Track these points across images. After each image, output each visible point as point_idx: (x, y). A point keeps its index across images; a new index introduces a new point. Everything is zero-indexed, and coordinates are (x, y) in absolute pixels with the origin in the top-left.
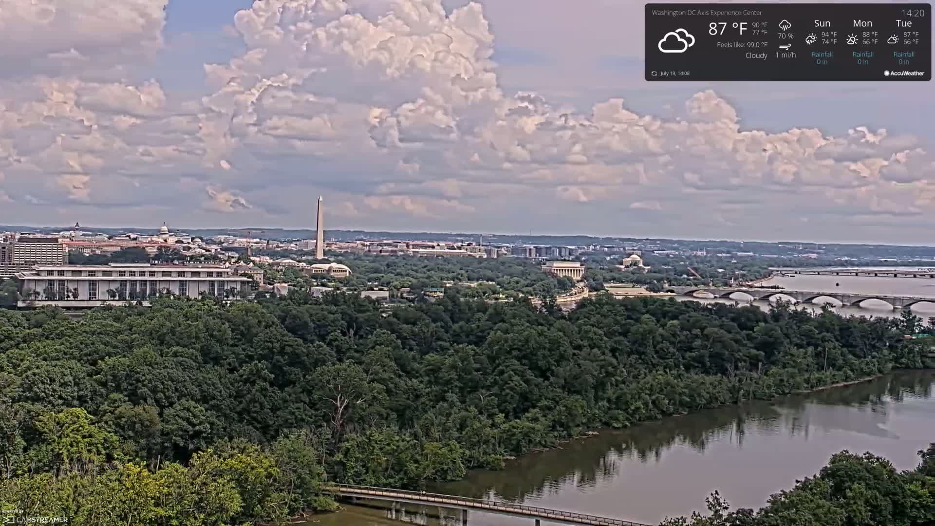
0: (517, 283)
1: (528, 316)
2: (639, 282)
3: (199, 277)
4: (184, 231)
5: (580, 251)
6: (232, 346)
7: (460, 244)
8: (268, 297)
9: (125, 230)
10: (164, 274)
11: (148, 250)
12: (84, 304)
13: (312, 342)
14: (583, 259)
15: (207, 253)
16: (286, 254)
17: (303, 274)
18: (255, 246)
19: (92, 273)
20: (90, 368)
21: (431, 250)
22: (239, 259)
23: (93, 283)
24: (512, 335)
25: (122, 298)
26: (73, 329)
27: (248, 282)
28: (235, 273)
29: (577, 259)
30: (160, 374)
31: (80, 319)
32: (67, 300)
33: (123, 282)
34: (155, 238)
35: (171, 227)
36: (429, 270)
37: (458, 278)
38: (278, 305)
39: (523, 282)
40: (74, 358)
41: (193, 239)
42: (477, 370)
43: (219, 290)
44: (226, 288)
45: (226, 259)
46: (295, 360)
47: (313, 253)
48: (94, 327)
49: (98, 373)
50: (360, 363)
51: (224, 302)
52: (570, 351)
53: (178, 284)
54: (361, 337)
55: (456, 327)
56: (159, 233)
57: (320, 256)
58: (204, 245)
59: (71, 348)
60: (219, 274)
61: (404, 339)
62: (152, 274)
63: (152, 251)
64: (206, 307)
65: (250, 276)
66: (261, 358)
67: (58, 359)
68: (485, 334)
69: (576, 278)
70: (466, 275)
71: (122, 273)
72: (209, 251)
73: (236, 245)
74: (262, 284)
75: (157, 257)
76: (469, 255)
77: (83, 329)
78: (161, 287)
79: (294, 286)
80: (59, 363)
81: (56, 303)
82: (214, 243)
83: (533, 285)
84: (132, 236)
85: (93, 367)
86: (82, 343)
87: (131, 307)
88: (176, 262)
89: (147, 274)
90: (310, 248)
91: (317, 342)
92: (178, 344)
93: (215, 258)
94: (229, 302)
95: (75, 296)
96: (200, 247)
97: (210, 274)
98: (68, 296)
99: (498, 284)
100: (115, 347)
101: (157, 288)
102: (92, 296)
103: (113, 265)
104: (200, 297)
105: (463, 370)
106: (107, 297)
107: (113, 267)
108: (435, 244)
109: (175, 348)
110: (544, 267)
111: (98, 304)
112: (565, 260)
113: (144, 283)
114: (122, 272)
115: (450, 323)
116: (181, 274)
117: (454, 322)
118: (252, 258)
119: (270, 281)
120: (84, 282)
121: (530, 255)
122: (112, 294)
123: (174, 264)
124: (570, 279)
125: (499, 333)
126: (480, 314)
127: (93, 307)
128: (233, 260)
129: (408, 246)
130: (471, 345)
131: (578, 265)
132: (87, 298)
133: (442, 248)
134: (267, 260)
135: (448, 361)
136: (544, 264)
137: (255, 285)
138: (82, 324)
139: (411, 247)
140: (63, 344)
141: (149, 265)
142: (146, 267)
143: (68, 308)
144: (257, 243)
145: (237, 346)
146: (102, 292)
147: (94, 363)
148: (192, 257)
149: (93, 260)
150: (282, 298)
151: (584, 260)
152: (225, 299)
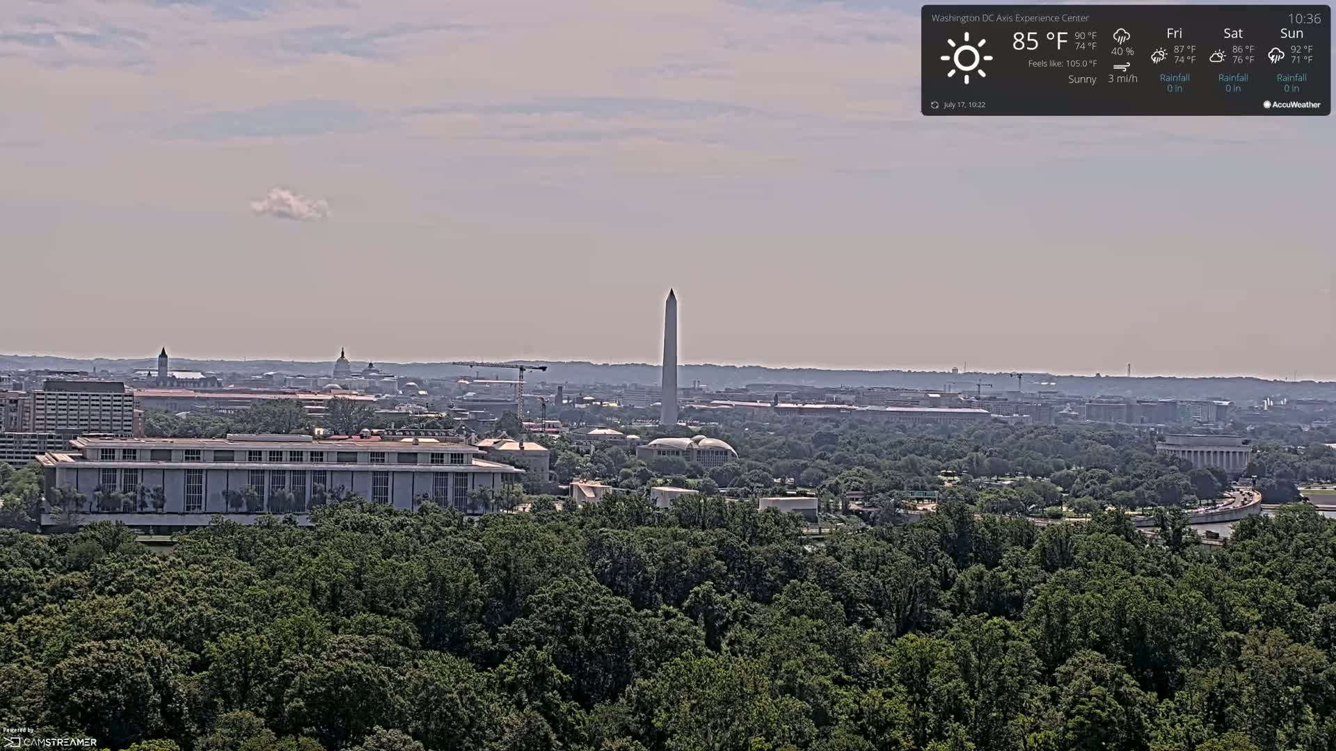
0: (1103, 479)
1: (1125, 554)
3: (415, 462)
8: (559, 507)
10: (342, 456)
12: (177, 521)
14: (1248, 429)
16: (597, 416)
17: (635, 458)
19: (192, 454)
20: (187, 656)
23: (194, 475)
25: (254, 509)
26: (153, 573)
30: (330, 669)
31: (166, 551)
32: (139, 513)
33: (257, 475)
37: (969, 470)
38: (581, 526)
39: (1115, 479)
40: (155, 634)
43: (456, 492)
44: (470, 490)
48: (199, 571)
49: (203, 667)
50: (756, 652)
51: (466, 518)
53: (370, 477)
55: (964, 576)
59: (148, 614)
60: (457, 458)
61: (850, 603)
62: (317, 456)
64: (429, 527)
67: (123, 635)
68: (1030, 592)
69: (1233, 470)
70: (987, 462)
71: (255, 455)
74: (546, 480)
76: (996, 420)
77: (174, 572)
78: (337, 485)
79: (615, 484)
81: (120, 518)
83: (1137, 485)
85: (193, 654)
86: (169, 602)
87: (272, 527)
89: (306, 457)
91: (664, 606)
94: (476, 519)
95: (159, 503)
97: (437, 458)
98: (144, 505)
99: (1059, 484)
100: (240, 612)
101: (328, 487)
103: (235, 436)
104: (416, 510)
106: (222, 505)
109: (361, 616)
110: (1160, 446)
111: (206, 520)
113: (299, 476)
114: (255, 452)
116: (378, 456)
120: (179, 472)
122: (234, 499)
123: (362, 437)
124: (1219, 473)
127: (195, 527)
130: (998, 615)
132: (182, 509)
136: (1161, 439)
138: (173, 562)
140: (131, 604)
141: (309, 439)
143: (146, 529)
146: (213, 496)
147: (195, 645)
150: (588, 510)
151: (1252, 432)
152: (470, 511)
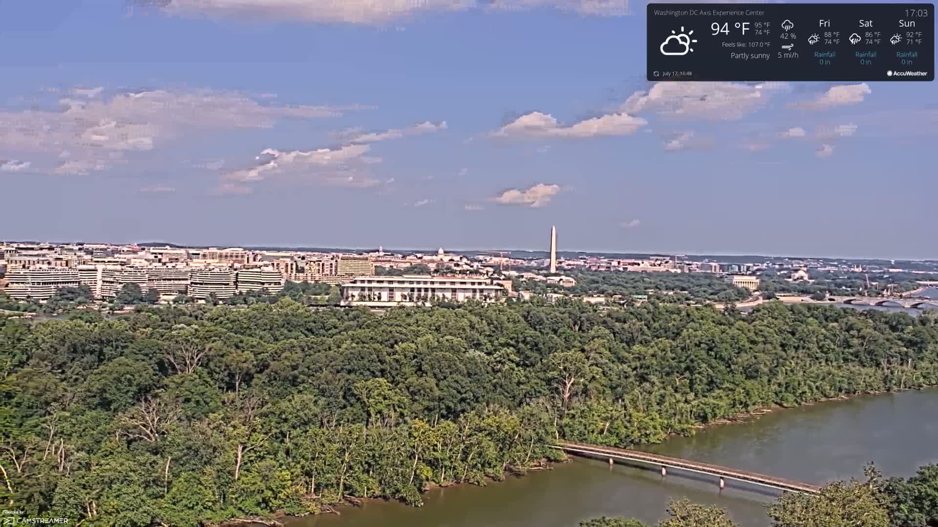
0: (705, 292)
1: (713, 317)
2: (804, 292)
3: (466, 285)
4: (454, 252)
5: (755, 268)
6: (490, 336)
7: (659, 262)
8: (515, 301)
9: (413, 252)
10: (441, 283)
11: (430, 265)
12: (386, 304)
13: (547, 334)
14: (758, 273)
15: (471, 269)
16: (528, 269)
17: (540, 284)
18: (505, 264)
19: (391, 282)
20: (390, 350)
21: (636, 266)
22: (494, 272)
23: (391, 290)
24: (700, 332)
25: (411, 300)
26: (377, 322)
27: (500, 290)
28: (492, 283)
29: (753, 274)
31: (382, 315)
32: (374, 301)
33: (412, 290)
34: (434, 257)
35: (447, 250)
36: (636, 282)
37: (658, 288)
38: (522, 307)
39: (709, 291)
40: (378, 342)
41: (461, 258)
42: (673, 359)
43: (480, 295)
44: (484, 294)
45: (485, 272)
46: (535, 346)
47: (548, 267)
49: (394, 354)
50: (583, 351)
51: (483, 304)
52: (748, 345)
53: (450, 290)
54: (583, 331)
55: (656, 325)
56: (436, 253)
57: (553, 270)
58: (469, 262)
59: (376, 335)
60: (480, 284)
61: (616, 334)
62: (433, 283)
63: (432, 266)
64: (470, 307)
65: (501, 285)
66: (508, 345)
68: (680, 331)
69: (752, 288)
70: (664, 285)
71: (412, 283)
72: (472, 267)
73: (492, 262)
74: (510, 291)
75: (436, 271)
76: (667, 271)
78: (439, 293)
79: (534, 293)
80: (367, 346)
81: (366, 303)
82: (476, 261)
83: (718, 293)
84: (419, 255)
86: (383, 332)
87: (418, 307)
88: (449, 275)
89: (429, 283)
90: (546, 265)
91: (551, 335)
92: (451, 334)
93: (477, 272)
94: (486, 304)
95: (379, 298)
96: (466, 264)
97: (473, 283)
98: (374, 299)
99: (690, 293)
100: (406, 335)
101: (436, 293)
102: (391, 298)
103: (405, 276)
104: (466, 301)
105: (663, 358)
106: (401, 299)
107: (406, 277)
108: (640, 262)
110: (726, 279)
111: (395, 304)
112: (743, 275)
113: (426, 290)
114: (412, 281)
115: (652, 322)
116: (453, 283)
117: (654, 321)
118: (504, 272)
119: (515, 288)
120: (385, 289)
121: (715, 270)
122: (404, 297)
123: (447, 276)
124: (747, 289)
125: (690, 330)
126: (675, 316)
127: (391, 307)
128: (490, 274)
129: (619, 263)
130: (668, 339)
131: (753, 278)
132: (387, 300)
133: (645, 265)
134: (514, 273)
135: (651, 351)
137: (505, 292)
138: (384, 318)
139: (621, 264)
141: (430, 277)
142: (427, 278)
143: (375, 307)
144: (507, 261)
145: (492, 336)
146: (398, 296)
147: (392, 347)
148: (460, 272)
149: (392, 272)
150: (525, 302)
151: (759, 275)
152: (484, 302)
